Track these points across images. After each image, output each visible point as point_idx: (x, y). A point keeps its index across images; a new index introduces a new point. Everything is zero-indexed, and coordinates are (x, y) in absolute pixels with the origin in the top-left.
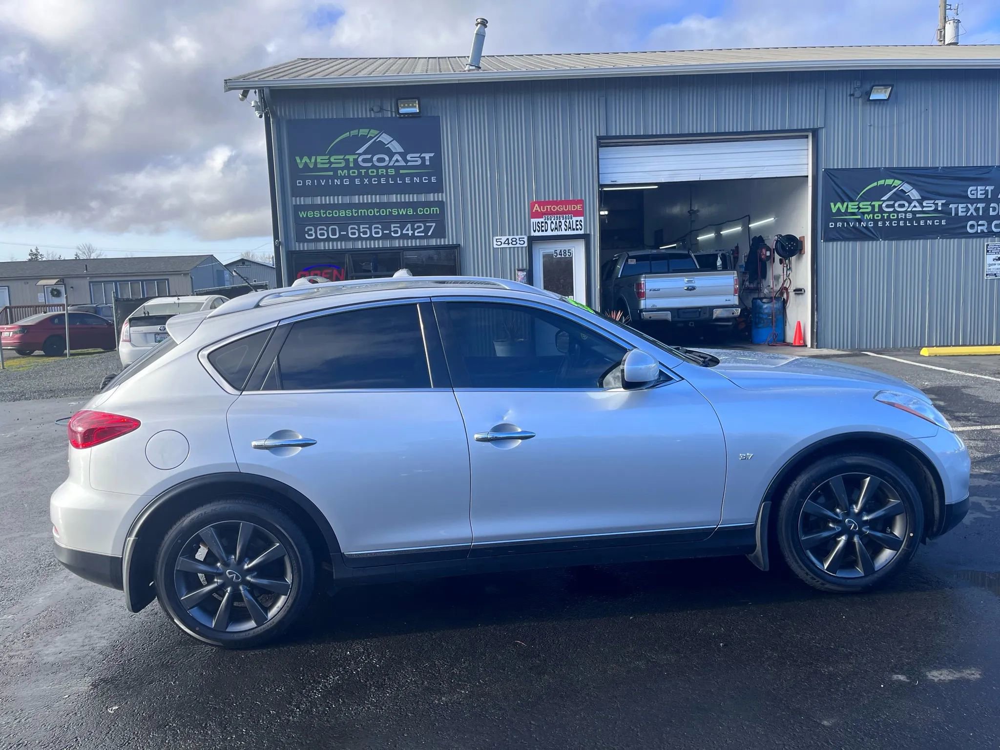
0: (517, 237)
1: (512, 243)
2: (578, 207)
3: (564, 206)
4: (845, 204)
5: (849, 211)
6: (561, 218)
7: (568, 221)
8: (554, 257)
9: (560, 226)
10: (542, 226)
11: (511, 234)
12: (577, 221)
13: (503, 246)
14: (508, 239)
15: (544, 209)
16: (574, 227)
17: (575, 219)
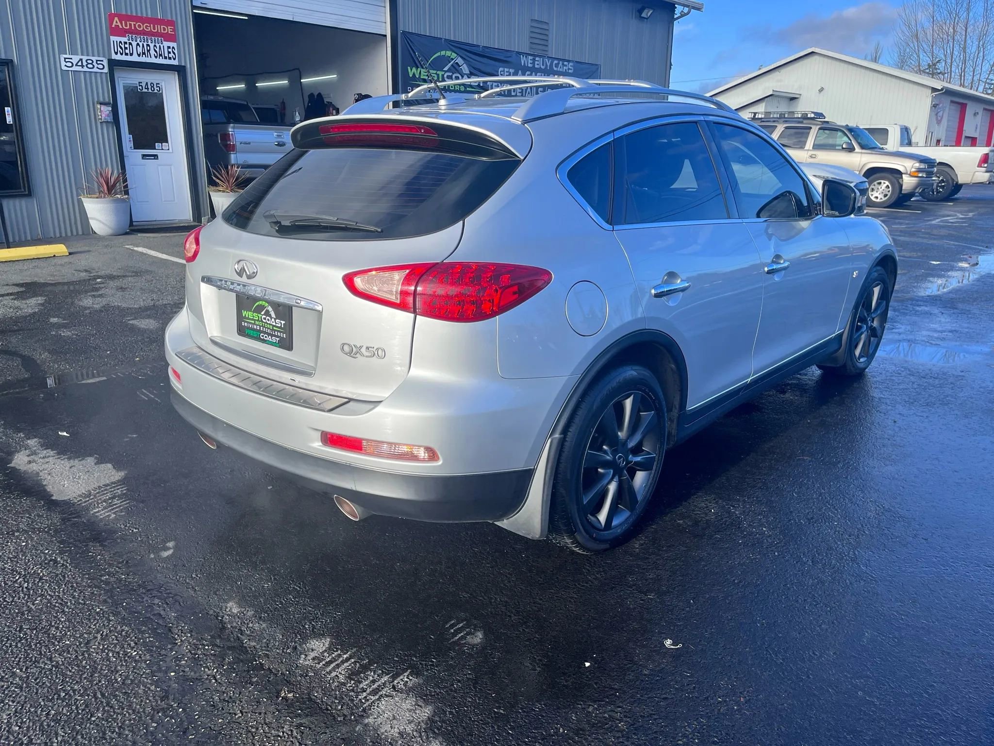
0: (94, 59)
1: (87, 65)
2: (169, 30)
3: (152, 25)
4: (419, 69)
5: (422, 77)
6: (149, 41)
7: (158, 45)
8: (139, 90)
9: (149, 51)
10: (126, 48)
11: (85, 53)
12: (169, 47)
13: (75, 68)
14: (81, 60)
15: (126, 25)
16: (166, 55)
17: (166, 44)
